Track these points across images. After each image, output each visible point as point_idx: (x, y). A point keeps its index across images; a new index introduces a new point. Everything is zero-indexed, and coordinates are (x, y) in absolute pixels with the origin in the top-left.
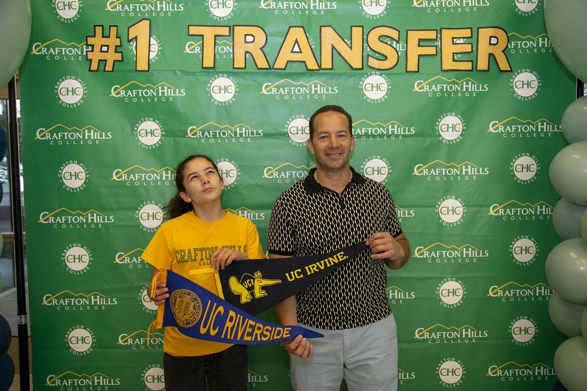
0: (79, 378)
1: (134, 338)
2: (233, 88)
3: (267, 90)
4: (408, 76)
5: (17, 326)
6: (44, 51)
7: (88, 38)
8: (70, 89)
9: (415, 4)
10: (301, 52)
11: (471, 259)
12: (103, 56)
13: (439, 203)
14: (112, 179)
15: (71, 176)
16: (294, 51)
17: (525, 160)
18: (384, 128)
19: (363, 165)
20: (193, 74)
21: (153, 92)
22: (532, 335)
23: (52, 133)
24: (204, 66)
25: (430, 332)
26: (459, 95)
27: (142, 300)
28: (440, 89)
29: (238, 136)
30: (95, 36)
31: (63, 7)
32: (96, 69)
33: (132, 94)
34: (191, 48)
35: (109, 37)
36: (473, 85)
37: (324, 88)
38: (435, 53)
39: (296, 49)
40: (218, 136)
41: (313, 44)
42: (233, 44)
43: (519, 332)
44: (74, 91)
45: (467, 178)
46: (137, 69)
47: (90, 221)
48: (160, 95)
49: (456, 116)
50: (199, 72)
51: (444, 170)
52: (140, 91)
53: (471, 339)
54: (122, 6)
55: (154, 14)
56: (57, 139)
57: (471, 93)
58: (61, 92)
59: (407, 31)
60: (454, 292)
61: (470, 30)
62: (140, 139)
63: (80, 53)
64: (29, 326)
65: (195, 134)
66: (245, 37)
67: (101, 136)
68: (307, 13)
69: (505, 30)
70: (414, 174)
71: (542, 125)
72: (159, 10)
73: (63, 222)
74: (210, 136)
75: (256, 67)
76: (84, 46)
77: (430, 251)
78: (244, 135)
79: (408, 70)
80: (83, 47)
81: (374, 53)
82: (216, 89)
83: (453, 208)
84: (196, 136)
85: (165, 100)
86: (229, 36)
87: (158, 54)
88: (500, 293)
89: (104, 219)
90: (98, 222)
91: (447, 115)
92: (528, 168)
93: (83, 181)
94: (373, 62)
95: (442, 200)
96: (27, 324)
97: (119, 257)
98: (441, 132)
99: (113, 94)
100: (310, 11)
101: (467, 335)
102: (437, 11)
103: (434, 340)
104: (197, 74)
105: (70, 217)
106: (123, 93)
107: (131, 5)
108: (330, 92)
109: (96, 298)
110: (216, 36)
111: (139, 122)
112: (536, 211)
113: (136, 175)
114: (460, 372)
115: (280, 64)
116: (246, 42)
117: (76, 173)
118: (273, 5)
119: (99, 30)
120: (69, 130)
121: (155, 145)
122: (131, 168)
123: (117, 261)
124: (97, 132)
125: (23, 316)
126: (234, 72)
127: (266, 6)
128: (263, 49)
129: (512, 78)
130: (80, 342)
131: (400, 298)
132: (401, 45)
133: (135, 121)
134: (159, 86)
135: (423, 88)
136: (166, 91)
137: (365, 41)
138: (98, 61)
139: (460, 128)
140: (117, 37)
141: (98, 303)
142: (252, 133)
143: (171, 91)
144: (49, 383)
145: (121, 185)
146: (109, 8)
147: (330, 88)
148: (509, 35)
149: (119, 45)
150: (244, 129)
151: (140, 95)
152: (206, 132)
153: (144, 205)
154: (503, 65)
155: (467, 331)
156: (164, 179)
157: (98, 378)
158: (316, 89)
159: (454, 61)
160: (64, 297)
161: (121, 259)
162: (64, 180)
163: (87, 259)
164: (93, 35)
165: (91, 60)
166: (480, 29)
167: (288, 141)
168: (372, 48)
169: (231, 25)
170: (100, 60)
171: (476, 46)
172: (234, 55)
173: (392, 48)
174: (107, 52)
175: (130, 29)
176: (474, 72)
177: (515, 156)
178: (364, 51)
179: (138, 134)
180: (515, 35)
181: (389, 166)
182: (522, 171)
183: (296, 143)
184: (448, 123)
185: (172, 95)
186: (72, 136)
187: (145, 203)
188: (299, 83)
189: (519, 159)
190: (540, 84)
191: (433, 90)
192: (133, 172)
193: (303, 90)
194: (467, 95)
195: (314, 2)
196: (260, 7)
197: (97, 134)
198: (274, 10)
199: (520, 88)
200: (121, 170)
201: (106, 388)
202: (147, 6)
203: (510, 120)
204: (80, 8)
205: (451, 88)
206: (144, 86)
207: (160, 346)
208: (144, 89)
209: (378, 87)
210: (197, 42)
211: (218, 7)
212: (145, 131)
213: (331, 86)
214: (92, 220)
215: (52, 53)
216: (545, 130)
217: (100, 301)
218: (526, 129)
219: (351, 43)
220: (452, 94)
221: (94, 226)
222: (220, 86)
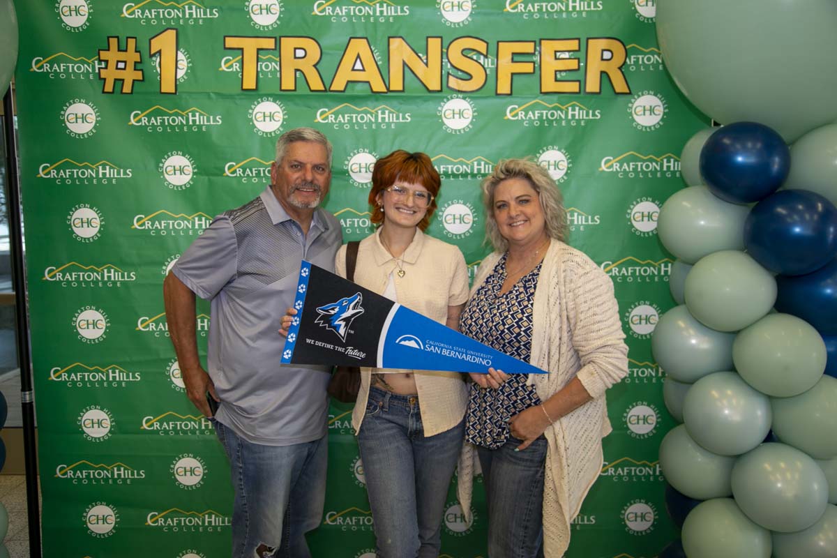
0: (96, 469)
1: (161, 422)
2: (281, 115)
3: (322, 117)
4: (497, 101)
5: (21, 405)
6: (47, 67)
7: (101, 52)
8: (80, 115)
9: (508, 8)
10: (364, 70)
12: (120, 74)
14: (133, 227)
15: (82, 223)
16: (356, 68)
17: (646, 206)
18: (467, 166)
19: (442, 211)
20: (231, 97)
21: (182, 120)
22: (653, 426)
23: (58, 169)
24: (244, 87)
26: (564, 123)
27: (172, 375)
28: (538, 116)
30: (109, 50)
31: (68, 13)
32: (111, 91)
33: (156, 121)
34: (228, 65)
35: (126, 51)
36: (581, 111)
37: (393, 115)
38: (532, 71)
39: (358, 66)
40: (262, 175)
41: (380, 60)
42: (280, 60)
43: (636, 421)
44: (84, 118)
45: (572, 229)
46: (163, 91)
47: (106, 279)
49: (559, 150)
50: (238, 95)
52: (166, 118)
54: (142, 12)
55: (181, 22)
56: (64, 177)
57: (579, 121)
58: (69, 118)
59: (498, 42)
61: (577, 41)
62: (167, 178)
63: (90, 70)
64: (34, 404)
65: (235, 172)
66: (295, 51)
67: (119, 173)
68: (372, 19)
69: (622, 40)
71: (669, 162)
72: (187, 16)
73: (74, 279)
74: (252, 173)
75: (308, 89)
76: (96, 62)
79: (499, 92)
80: (94, 63)
82: (260, 116)
84: (235, 175)
85: (196, 130)
87: (187, 72)
89: (123, 276)
90: (117, 279)
91: (547, 150)
92: (650, 216)
93: (98, 229)
94: (453, 82)
96: (32, 402)
97: (142, 323)
99: (133, 122)
100: (376, 18)
102: (537, 16)
104: (237, 97)
105: (81, 274)
106: (145, 121)
107: (153, 10)
108: (401, 120)
109: (114, 372)
110: (259, 50)
111: (166, 157)
112: (659, 271)
113: (163, 222)
115: (338, 85)
116: (295, 58)
117: (88, 219)
118: (329, 10)
119: (114, 42)
120: (78, 166)
121: (185, 185)
122: (156, 214)
123: (140, 327)
124: (114, 168)
125: (27, 393)
126: (281, 96)
127: (320, 12)
128: (318, 67)
129: (631, 103)
130: (96, 426)
132: (490, 60)
133: (161, 155)
134: (190, 112)
135: (517, 115)
136: (197, 118)
137: (444, 56)
138: (113, 80)
139: (564, 165)
140: (136, 51)
141: (118, 379)
143: (203, 118)
144: (59, 474)
145: (145, 234)
146: (126, 14)
147: (401, 115)
148: (627, 47)
149: (139, 60)
151: (166, 124)
152: (248, 170)
153: (172, 260)
154: (620, 86)
156: (197, 227)
157: (119, 470)
158: (384, 116)
159: (556, 80)
160: (75, 370)
161: (145, 325)
162: (73, 227)
163: (103, 324)
164: (107, 48)
165: (105, 79)
166: (590, 41)
167: (348, 181)
168: (452, 62)
169: (277, 35)
170: (116, 80)
171: (584, 61)
172: (281, 74)
173: (478, 64)
174: (125, 69)
175: (152, 41)
176: (582, 94)
177: (633, 201)
178: (444, 68)
179: (165, 172)
180: (636, 48)
181: (474, 212)
182: (643, 220)
183: (359, 183)
184: (549, 159)
185: (205, 123)
186: (83, 173)
187: (173, 257)
188: (362, 109)
189: (639, 205)
190: (667, 110)
191: (530, 118)
192: (159, 218)
193: (367, 117)
194: (573, 124)
195: (381, 6)
196: (313, 13)
197: (114, 171)
198: (330, 16)
199: (641, 115)
200: (143, 216)
201: (128, 482)
202: (172, 11)
203: (628, 156)
204: (90, 14)
205: (552, 115)
206: (171, 112)
207: (193, 431)
208: (170, 115)
209: (461, 114)
210: (236, 57)
211: (261, 13)
212: (173, 168)
213: (401, 112)
214: (109, 277)
215: (56, 70)
216: (672, 169)
217: (119, 376)
218: (647, 167)
219: (427, 59)
220: (554, 122)
221: (111, 285)
222: (264, 113)
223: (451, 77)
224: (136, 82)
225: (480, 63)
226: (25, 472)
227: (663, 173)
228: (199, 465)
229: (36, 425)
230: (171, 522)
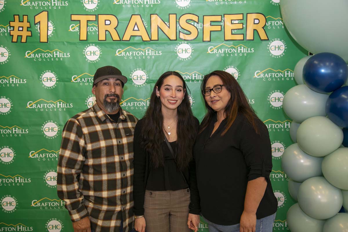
0: (8, 227)
1: (41, 203)
2: (99, 52)
3: (119, 53)
4: (203, 44)
7: (10, 22)
8: (0, 53)
10: (139, 30)
12: (20, 33)
14: (27, 107)
15: (2, 106)
16: (135, 29)
17: (277, 94)
18: (189, 76)
20: (74, 44)
21: (51, 55)
22: (283, 203)
24: (81, 39)
26: (236, 55)
27: (46, 179)
28: (223, 51)
30: (14, 21)
32: (16, 41)
33: (38, 56)
34: (73, 28)
35: (23, 22)
36: (244, 49)
37: (153, 52)
38: (220, 30)
39: (136, 28)
40: (90, 81)
41: (146, 25)
42: (98, 26)
44: (3, 55)
46: (41, 41)
47: (14, 133)
48: (55, 57)
49: (234, 68)
50: (78, 43)
52: (43, 54)
54: (31, 3)
55: (50, 8)
57: (243, 54)
59: (204, 16)
61: (242, 15)
62: (44, 83)
63: (6, 31)
65: (76, 80)
67: (20, 81)
68: (142, 6)
69: (264, 14)
71: (288, 73)
72: (53, 5)
74: (85, 81)
75: (112, 39)
76: (9, 27)
79: (204, 40)
80: (8, 28)
81: (183, 30)
82: (89, 53)
85: (58, 60)
86: (96, 21)
87: (53, 32)
89: (22, 131)
90: (19, 133)
91: (228, 68)
92: (279, 99)
93: (10, 108)
94: (182, 36)
97: (32, 154)
99: (27, 56)
100: (144, 5)
102: (222, 3)
104: (77, 44)
105: (2, 130)
106: (32, 56)
107: (36, 2)
108: (157, 54)
109: (18, 178)
110: (87, 21)
111: (43, 73)
112: (284, 126)
113: (41, 105)
115: (127, 37)
116: (106, 25)
117: (5, 104)
118: (122, 1)
119: (17, 18)
120: (0, 78)
121: (52, 86)
122: (38, 101)
123: (31, 156)
124: (17, 79)
126: (99, 43)
127: (117, 3)
128: (116, 29)
129: (269, 44)
130: (9, 205)
132: (200, 25)
133: (40, 72)
134: (54, 51)
135: (213, 51)
136: (58, 54)
137: (178, 23)
139: (236, 75)
140: (28, 22)
141: (20, 182)
143: (61, 54)
145: (32, 111)
146: (23, 4)
147: (157, 52)
148: (266, 18)
149: (29, 26)
151: (43, 57)
152: (83, 79)
153: (46, 123)
154: (263, 36)
156: (58, 107)
157: (20, 227)
158: (149, 52)
159: (232, 34)
161: (33, 155)
163: (12, 155)
165: (13, 36)
166: (248, 14)
167: (132, 84)
168: (182, 27)
169: (97, 14)
170: (18, 36)
171: (245, 24)
172: (98, 33)
173: (194, 27)
174: (22, 31)
175: (36, 17)
176: (245, 41)
177: (271, 92)
178: (177, 29)
179: (42, 80)
180: (271, 18)
181: (193, 99)
182: (275, 101)
183: (137, 85)
185: (62, 57)
186: (2, 81)
187: (46, 121)
188: (138, 49)
189: (273, 94)
190: (286, 48)
191: (220, 52)
192: (39, 103)
193: (141, 53)
194: (241, 55)
196: (114, 3)
197: (17, 80)
198: (122, 4)
199: (274, 50)
200: (32, 102)
202: (46, 3)
203: (267, 70)
204: (5, 4)
205: (230, 51)
206: (45, 51)
207: (57, 207)
208: (45, 53)
209: (186, 51)
210: (77, 25)
211: (89, 3)
212: (46, 78)
213: (157, 50)
214: (15, 132)
216: (289, 76)
217: (20, 180)
218: (277, 75)
219: (169, 24)
220: (231, 54)
221: (16, 136)
222: (91, 51)
223: (181, 33)
224: (28, 37)
225: (195, 26)
227: (285, 78)
228: (60, 224)
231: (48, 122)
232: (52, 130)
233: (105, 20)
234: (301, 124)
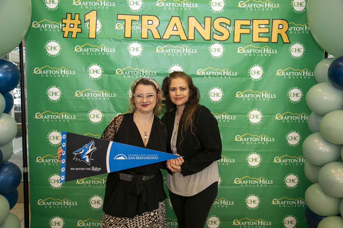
0: (55, 201)
1: (85, 181)
2: (141, 49)
3: (159, 50)
4: (234, 45)
5: (23, 173)
6: (39, 26)
7: (63, 20)
9: (239, 6)
10: (177, 30)
11: (265, 142)
12: (71, 30)
13: (249, 112)
14: (75, 96)
15: (53, 94)
16: (174, 29)
17: (296, 91)
18: (221, 72)
19: (209, 91)
20: (120, 40)
21: (98, 50)
22: (296, 183)
23: (42, 70)
24: (125, 37)
25: (242, 180)
26: (262, 55)
28: (251, 52)
29: (143, 74)
30: (66, 19)
31: (49, 2)
32: (67, 37)
33: (86, 50)
34: (118, 27)
35: (74, 19)
36: (269, 50)
37: (189, 50)
38: (249, 33)
39: (175, 28)
40: (132, 74)
41: (184, 26)
42: (141, 25)
43: (289, 181)
44: (55, 48)
45: (264, 100)
46: (90, 37)
47: (62, 118)
48: (102, 51)
49: (259, 66)
50: (123, 40)
51: (252, 95)
52: (91, 49)
53: (264, 185)
54: (82, 3)
55: (99, 8)
56: (45, 73)
57: (268, 54)
58: (48, 48)
59: (235, 20)
60: (256, 160)
61: (268, 20)
62: (90, 75)
63: (58, 28)
65: (120, 73)
66: (148, 21)
67: (69, 73)
68: (181, 9)
69: (287, 21)
70: (236, 97)
71: (305, 72)
72: (101, 5)
73: (48, 118)
74: (128, 74)
75: (153, 38)
76: (61, 24)
77: (243, 138)
78: (146, 74)
79: (235, 41)
80: (60, 24)
81: (216, 31)
83: (256, 115)
84: (120, 74)
85: (104, 54)
87: (100, 29)
88: (280, 161)
89: (70, 117)
90: (67, 118)
91: (254, 66)
92: (297, 95)
93: (59, 96)
94: (216, 37)
95: (250, 111)
96: (28, 172)
98: (251, 75)
99: (76, 50)
100: (183, 8)
101: (262, 183)
102: (251, 10)
103: (244, 185)
104: (122, 41)
105: (52, 116)
106: (81, 50)
107: (86, 2)
108: (193, 52)
110: (132, 20)
111: (90, 66)
112: (300, 118)
113: (88, 94)
114: (258, 202)
115: (166, 37)
116: (148, 24)
118: (163, 4)
119: (69, 15)
120: (52, 69)
121: (98, 78)
122: (86, 90)
125: (26, 168)
126: (142, 40)
127: (159, 5)
128: (157, 28)
129: (290, 47)
130: (56, 182)
131: (227, 162)
132: (231, 27)
133: (88, 65)
134: (101, 47)
135: (242, 51)
136: (105, 49)
137: (212, 25)
139: (261, 73)
140: (79, 20)
142: (151, 73)
143: (107, 49)
144: (39, 204)
145: (80, 99)
146: (74, 3)
147: (193, 50)
148: (289, 24)
149: (80, 24)
150: (146, 71)
151: (91, 51)
152: (126, 72)
153: (92, 110)
154: (286, 40)
155: (262, 180)
156: (103, 96)
157: (66, 202)
158: (185, 50)
159: (259, 37)
160: (48, 158)
162: (49, 96)
163: (60, 138)
164: (66, 18)
165: (64, 32)
166: (274, 20)
168: (216, 29)
169: (141, 15)
170: (69, 32)
171: (271, 29)
173: (226, 29)
174: (73, 27)
175: (86, 15)
176: (270, 43)
177: (290, 88)
178: (211, 30)
179: (89, 72)
180: (293, 24)
181: (223, 92)
182: (294, 97)
184: (255, 70)
185: (108, 52)
186: (54, 72)
188: (176, 47)
189: (292, 90)
190: (305, 50)
191: (248, 52)
192: (86, 92)
193: (178, 51)
194: (266, 55)
195: (186, 3)
196: (156, 6)
197: (67, 71)
198: (164, 7)
199: (294, 52)
200: (80, 91)
201: (70, 207)
202: (95, 3)
203: (288, 69)
204: (58, 3)
205: (257, 51)
206: (93, 46)
207: (99, 185)
208: (93, 48)
209: (218, 50)
210: (122, 24)
211: (134, 5)
212: (93, 71)
214: (64, 118)
215: (43, 27)
216: (307, 75)
218: (296, 74)
219: (205, 26)
220: (258, 54)
221: (65, 121)
222: (134, 48)
223: (214, 34)
224: (78, 33)
225: (227, 29)
226: (23, 202)
227: (303, 77)
228: (101, 199)
229: (29, 181)
230: (88, 225)
231: (93, 110)
232: (97, 116)
233: (148, 20)
234: (324, 117)
